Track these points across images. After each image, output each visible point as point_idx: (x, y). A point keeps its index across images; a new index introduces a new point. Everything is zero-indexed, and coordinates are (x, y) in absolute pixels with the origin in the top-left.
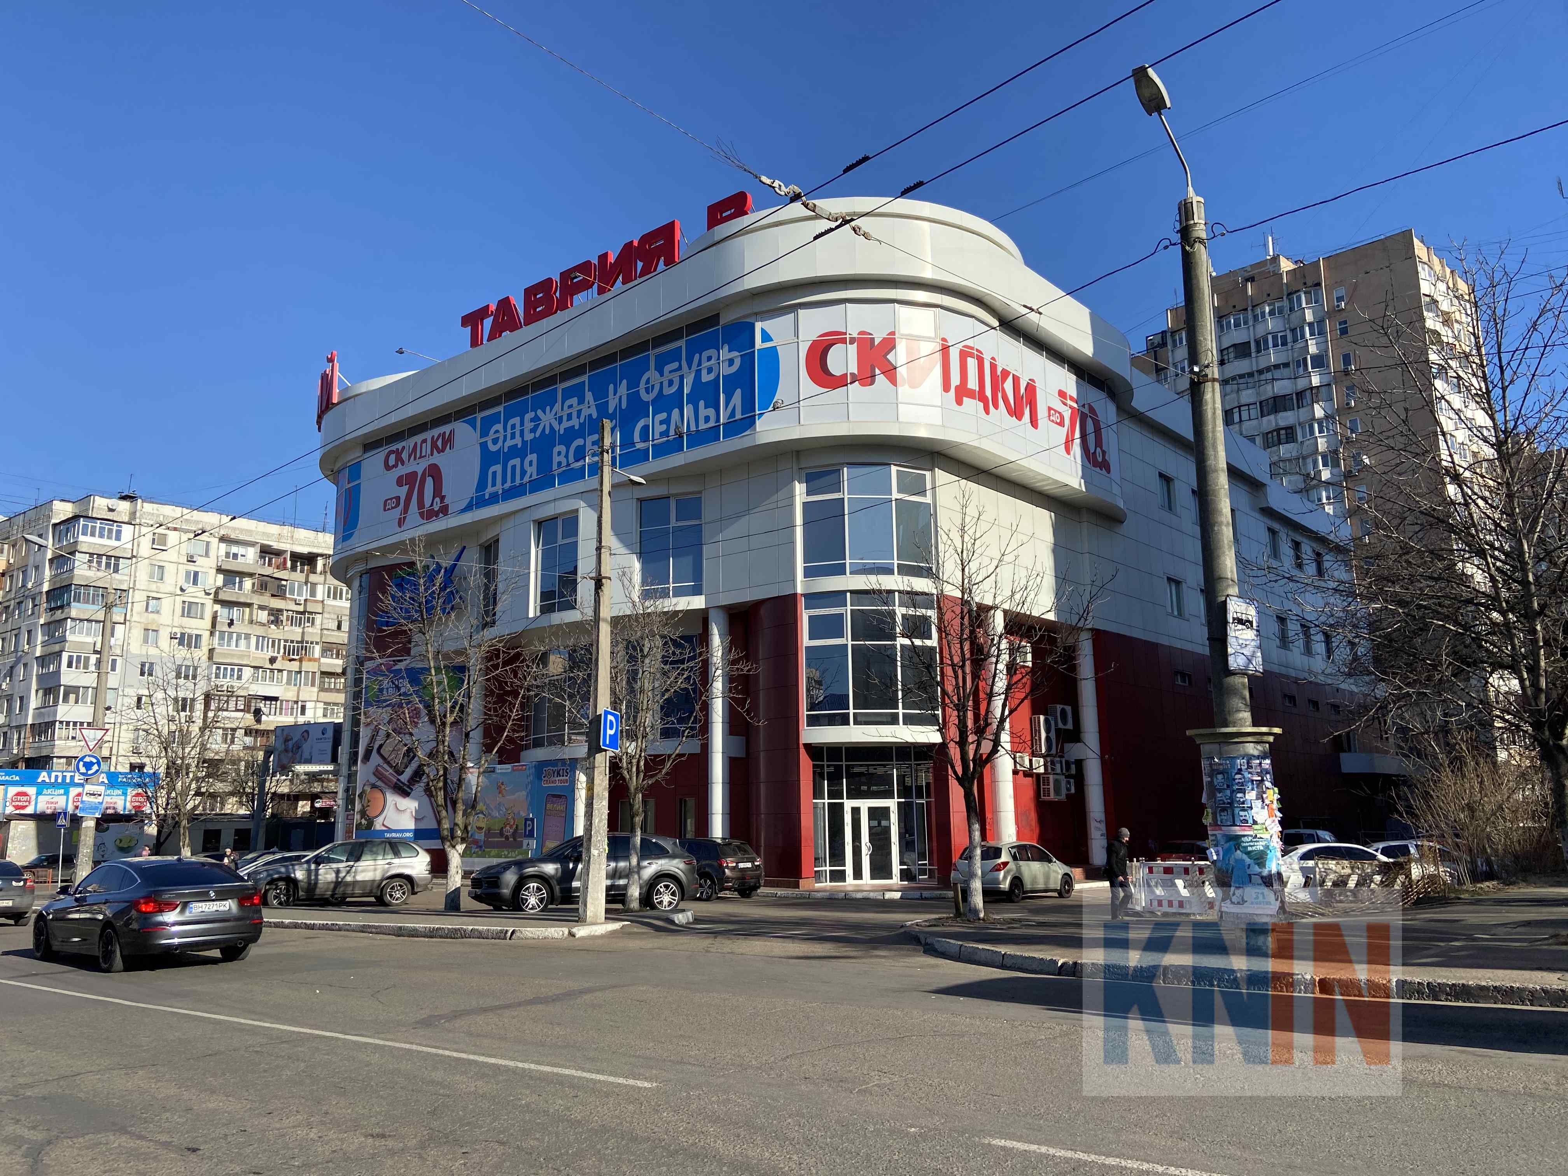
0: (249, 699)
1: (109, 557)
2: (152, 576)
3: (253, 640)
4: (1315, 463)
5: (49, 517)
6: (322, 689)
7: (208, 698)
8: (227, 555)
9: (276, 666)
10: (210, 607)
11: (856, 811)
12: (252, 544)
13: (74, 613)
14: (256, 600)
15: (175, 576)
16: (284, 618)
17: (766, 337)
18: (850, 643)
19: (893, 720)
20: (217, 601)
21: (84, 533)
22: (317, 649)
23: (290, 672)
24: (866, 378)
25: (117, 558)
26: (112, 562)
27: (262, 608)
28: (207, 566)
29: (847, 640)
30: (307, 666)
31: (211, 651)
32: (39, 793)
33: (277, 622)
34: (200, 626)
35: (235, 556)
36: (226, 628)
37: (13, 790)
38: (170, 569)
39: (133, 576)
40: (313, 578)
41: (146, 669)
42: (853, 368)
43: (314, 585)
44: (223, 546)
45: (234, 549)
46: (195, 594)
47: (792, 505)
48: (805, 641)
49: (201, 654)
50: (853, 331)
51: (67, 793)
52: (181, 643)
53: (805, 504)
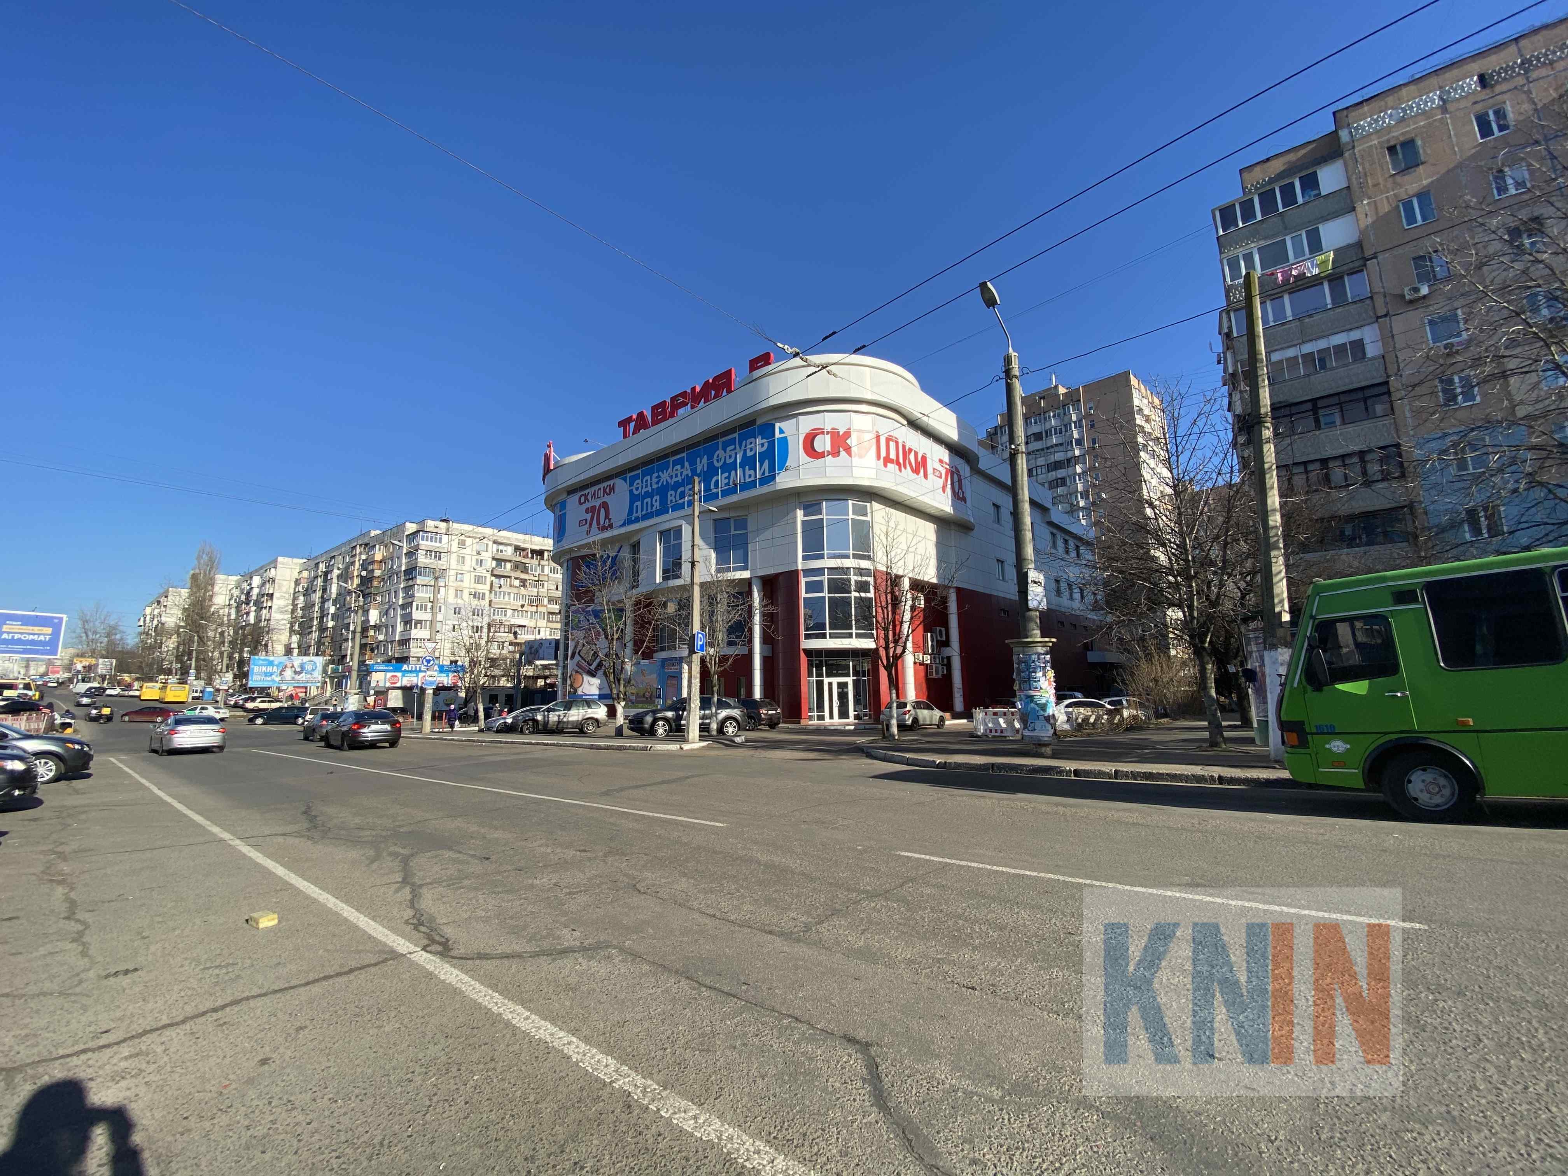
0: (511, 627)
1: (436, 552)
2: (458, 562)
3: (512, 595)
4: (1076, 497)
5: (404, 532)
6: (549, 621)
7: (489, 626)
8: (497, 551)
9: (524, 609)
10: (489, 578)
11: (830, 684)
12: (510, 545)
13: (418, 582)
14: (513, 574)
15: (470, 562)
16: (528, 584)
17: (781, 431)
18: (827, 595)
19: (850, 636)
20: (493, 575)
21: (423, 540)
22: (546, 601)
23: (532, 612)
24: (835, 453)
25: (440, 553)
26: (438, 555)
27: (516, 578)
28: (487, 556)
29: (826, 594)
30: (541, 609)
31: (490, 601)
32: (403, 676)
33: (524, 586)
34: (484, 588)
35: (501, 551)
36: (498, 589)
37: (389, 674)
38: (468, 558)
39: (448, 561)
40: (542, 562)
41: (457, 611)
42: (828, 448)
43: (543, 566)
44: (495, 546)
45: (501, 547)
46: (482, 571)
47: (795, 522)
48: (803, 594)
49: (486, 602)
50: (828, 428)
51: (417, 676)
52: (475, 597)
53: (803, 522)
